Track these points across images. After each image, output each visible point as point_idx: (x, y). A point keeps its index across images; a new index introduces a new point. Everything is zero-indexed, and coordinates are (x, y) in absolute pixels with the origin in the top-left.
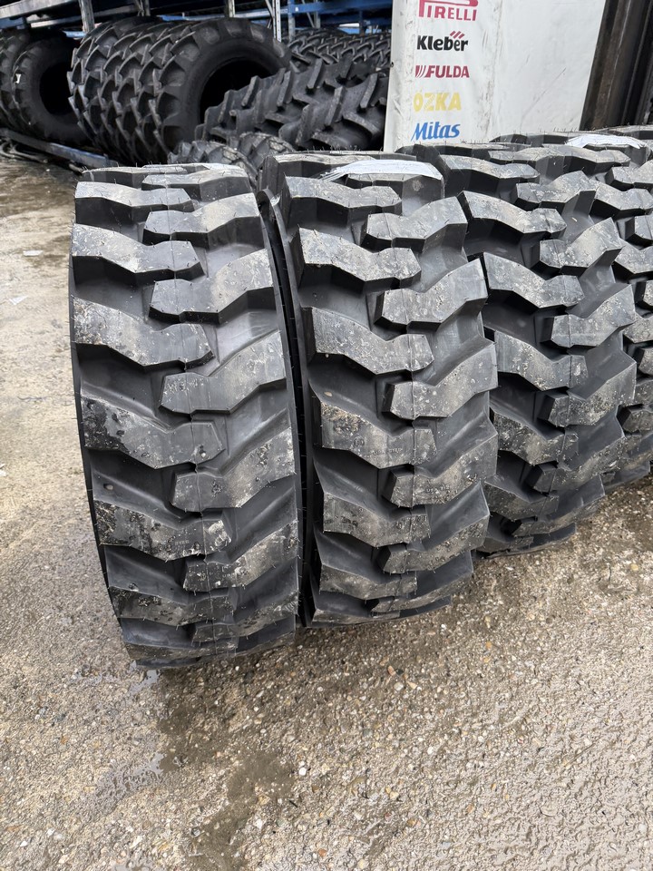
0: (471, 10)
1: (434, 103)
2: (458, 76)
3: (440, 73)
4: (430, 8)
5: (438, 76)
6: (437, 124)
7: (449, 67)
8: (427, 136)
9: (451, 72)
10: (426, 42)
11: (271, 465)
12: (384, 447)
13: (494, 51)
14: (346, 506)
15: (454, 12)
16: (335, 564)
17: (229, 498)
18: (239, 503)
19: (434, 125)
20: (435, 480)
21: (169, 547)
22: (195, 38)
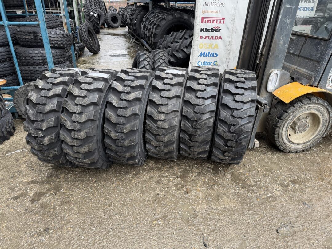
0: (222, 21)
1: (208, 46)
2: (217, 39)
3: (210, 38)
4: (205, 21)
5: (209, 39)
6: (209, 53)
7: (213, 37)
8: (205, 55)
9: (214, 38)
10: (204, 30)
11: (49, 124)
12: (69, 125)
13: (231, 32)
14: (63, 135)
15: (216, 21)
16: (65, 147)
17: (42, 128)
18: (44, 129)
19: (208, 53)
20: (79, 134)
21: (33, 134)
22: (165, 18)
